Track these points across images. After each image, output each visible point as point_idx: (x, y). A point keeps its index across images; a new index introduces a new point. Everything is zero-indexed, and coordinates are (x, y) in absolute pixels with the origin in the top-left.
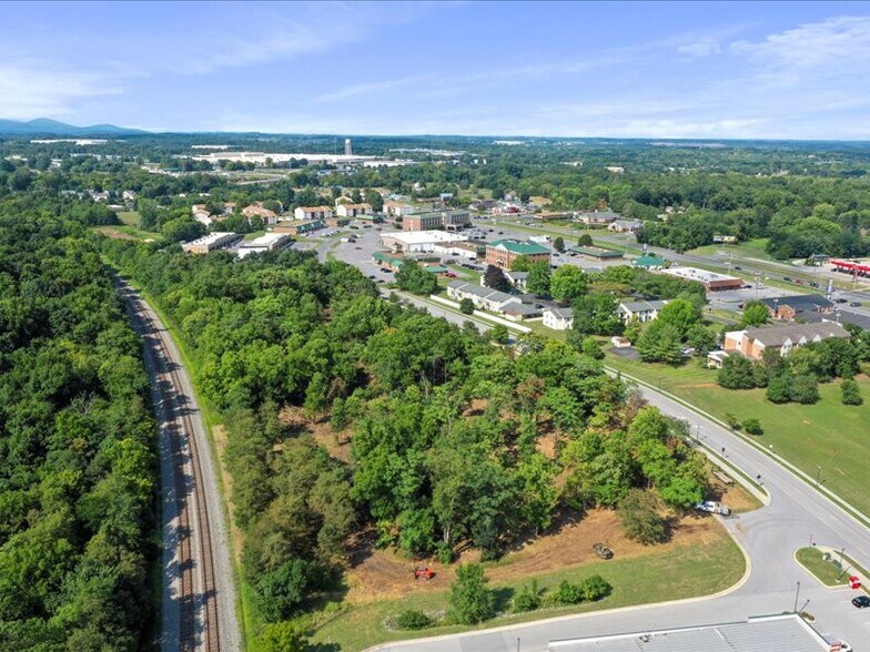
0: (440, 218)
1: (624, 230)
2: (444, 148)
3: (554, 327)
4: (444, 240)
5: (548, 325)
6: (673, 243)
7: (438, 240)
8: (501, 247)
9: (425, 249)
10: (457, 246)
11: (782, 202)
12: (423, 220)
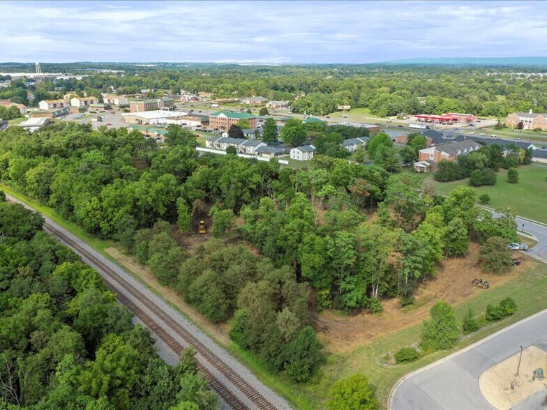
0: (156, 103)
1: (277, 107)
2: (107, 69)
3: (301, 159)
4: (171, 116)
5: (296, 158)
6: (316, 111)
7: (167, 116)
8: (222, 115)
9: (160, 122)
10: (182, 119)
11: (355, 88)
12: (145, 105)
